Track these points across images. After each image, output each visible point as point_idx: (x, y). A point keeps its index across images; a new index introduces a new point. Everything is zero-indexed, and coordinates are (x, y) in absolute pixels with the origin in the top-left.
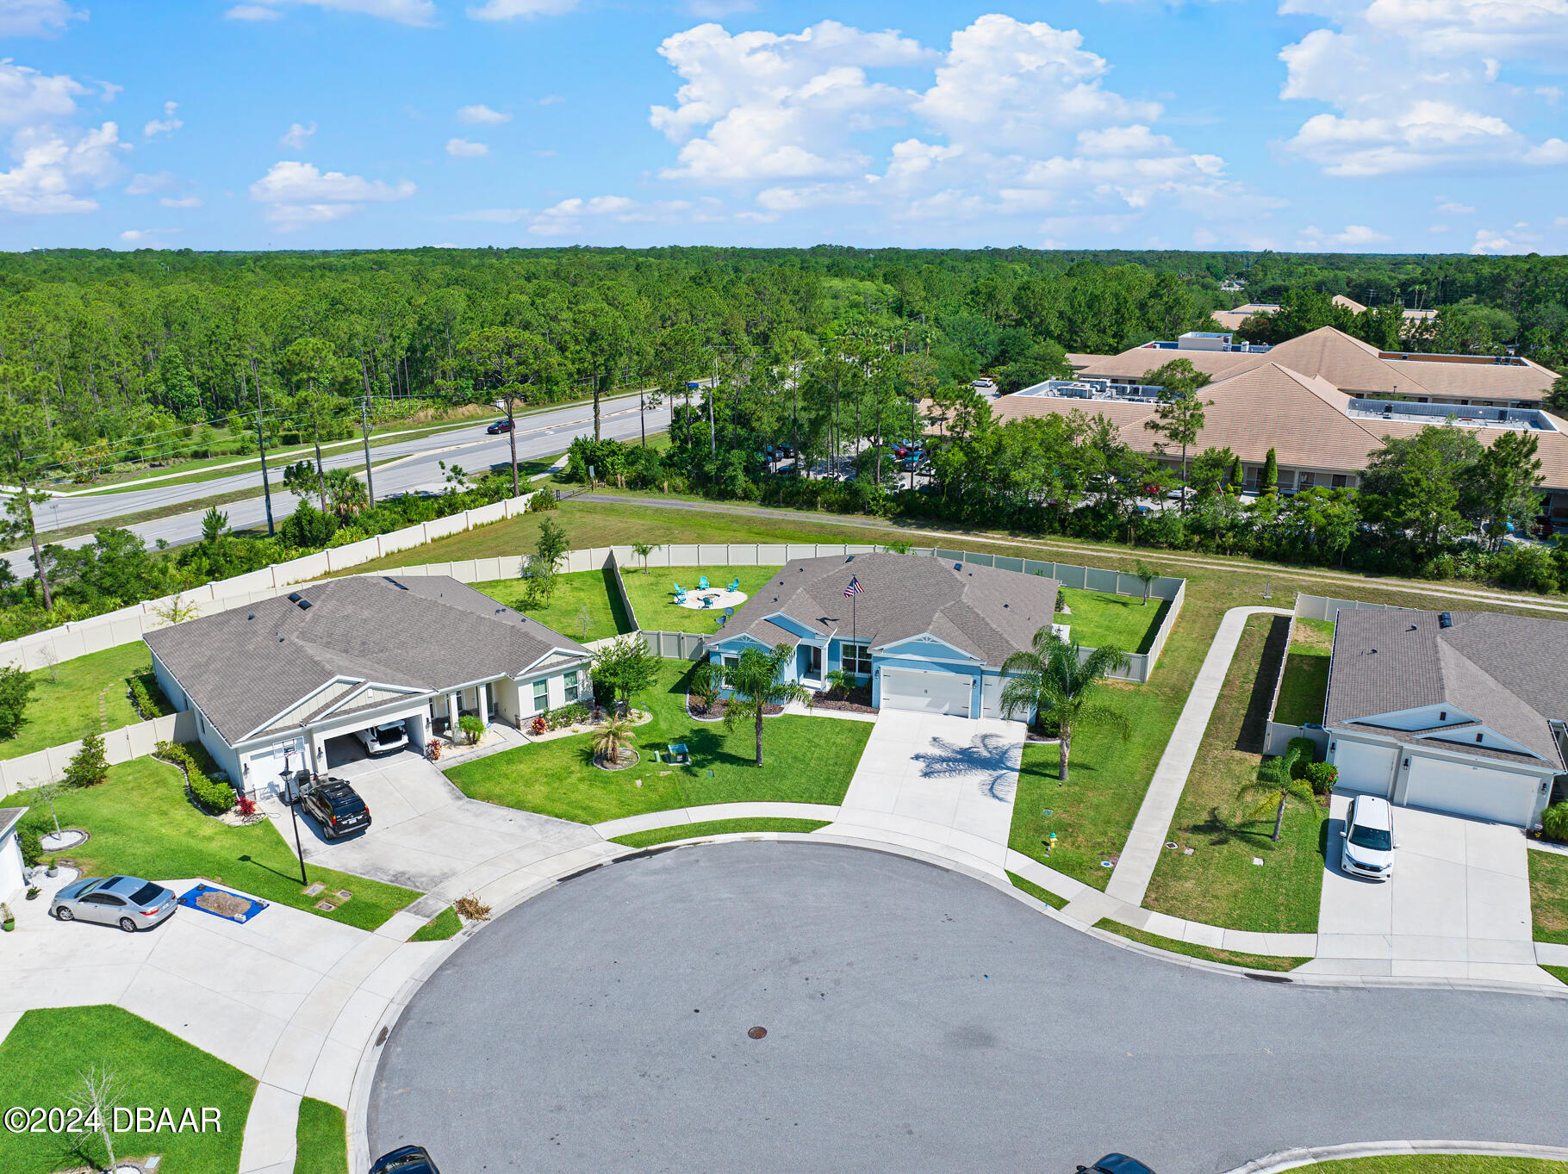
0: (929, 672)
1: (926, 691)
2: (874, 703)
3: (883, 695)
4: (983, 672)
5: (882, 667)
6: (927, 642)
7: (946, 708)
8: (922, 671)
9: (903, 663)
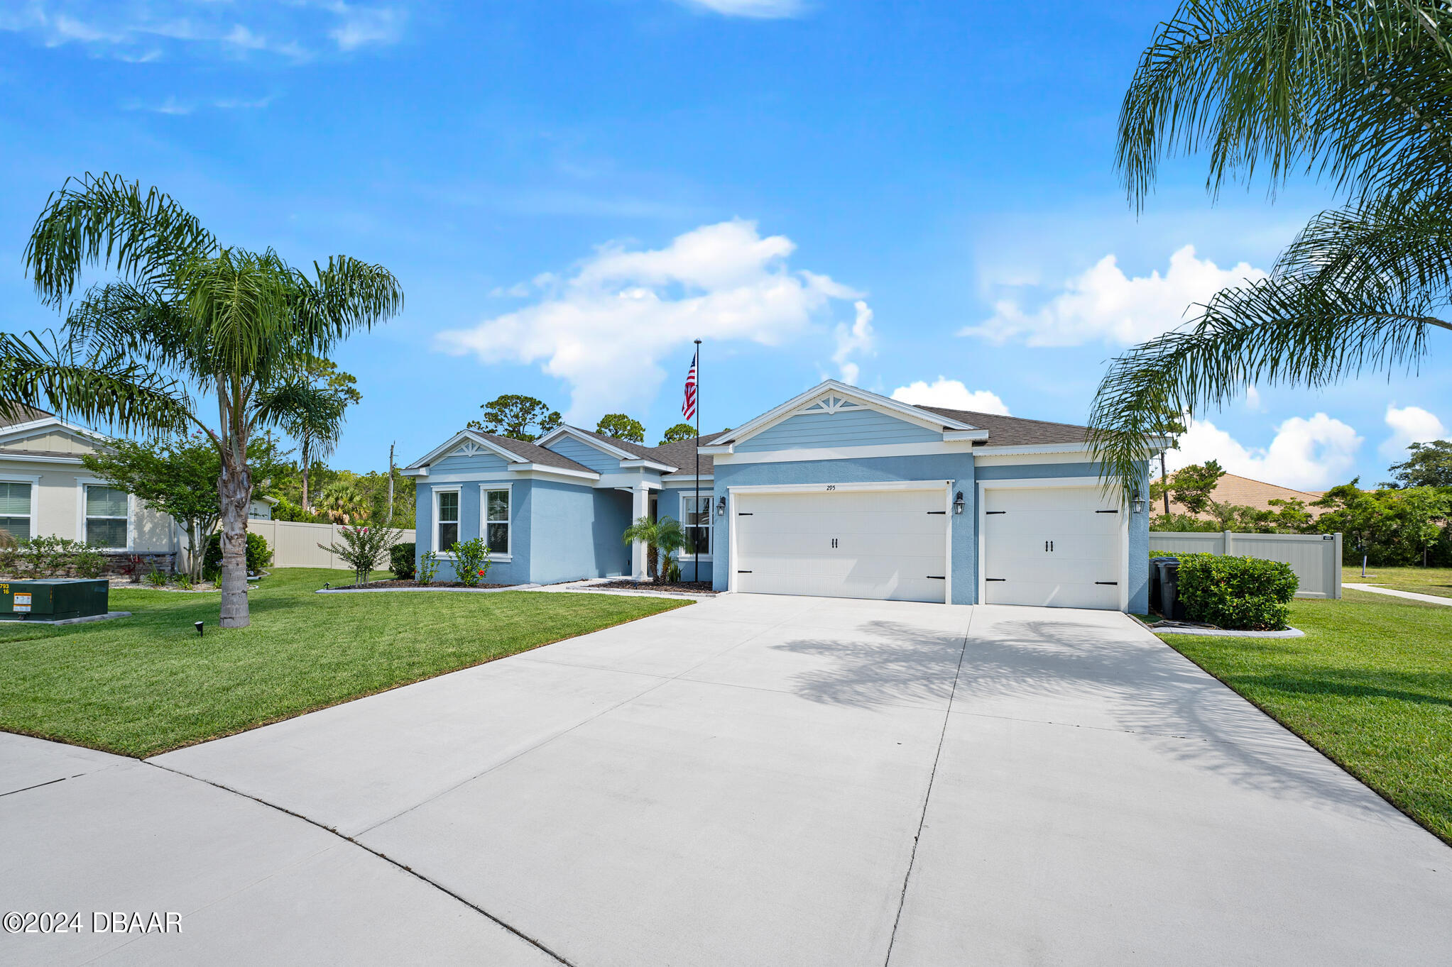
0: (840, 487)
1: (835, 543)
2: (716, 582)
3: (735, 565)
4: (979, 473)
5: (734, 490)
6: (832, 409)
7: (892, 586)
8: (822, 487)
9: (776, 473)
